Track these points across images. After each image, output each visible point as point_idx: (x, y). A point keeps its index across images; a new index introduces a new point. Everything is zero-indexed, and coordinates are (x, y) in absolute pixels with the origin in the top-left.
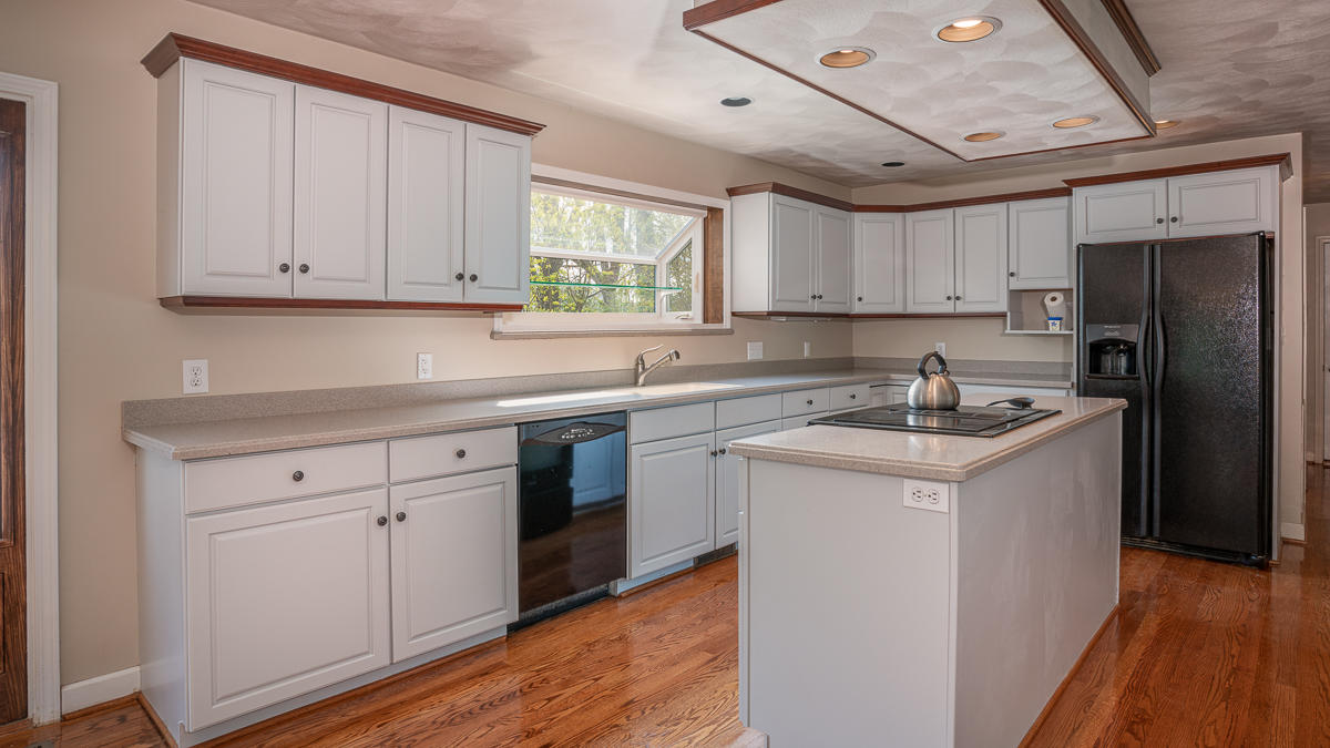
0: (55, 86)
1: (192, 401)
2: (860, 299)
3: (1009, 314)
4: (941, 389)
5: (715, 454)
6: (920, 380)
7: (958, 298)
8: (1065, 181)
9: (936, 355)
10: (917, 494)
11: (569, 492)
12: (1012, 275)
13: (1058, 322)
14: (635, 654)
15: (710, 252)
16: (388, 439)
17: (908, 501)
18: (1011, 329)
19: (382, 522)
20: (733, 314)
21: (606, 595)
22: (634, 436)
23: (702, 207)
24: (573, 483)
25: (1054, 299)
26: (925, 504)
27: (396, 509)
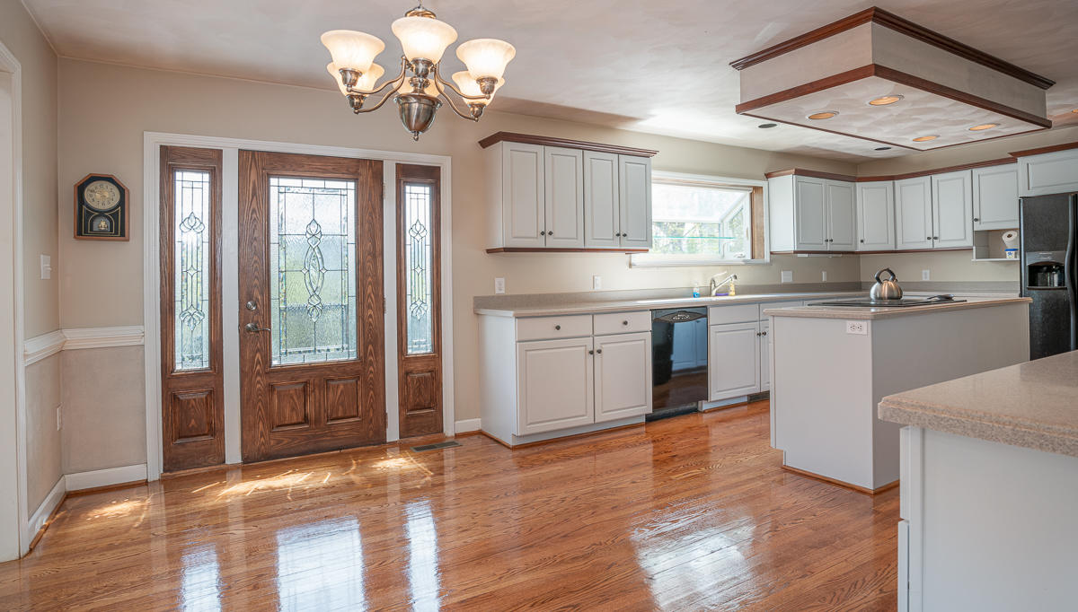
0: (450, 158)
1: (499, 297)
2: (862, 241)
3: (974, 248)
4: (890, 289)
5: (759, 334)
6: (877, 284)
7: (936, 238)
8: (1011, 154)
9: (888, 270)
10: (853, 327)
11: (670, 363)
12: (976, 220)
13: (1013, 252)
14: (714, 437)
15: (755, 214)
16: (593, 314)
17: (849, 331)
18: (977, 258)
19: (592, 353)
20: (771, 253)
21: (696, 411)
22: (711, 321)
23: (751, 187)
24: (673, 358)
25: (1009, 236)
26: (857, 331)
27: (597, 348)
